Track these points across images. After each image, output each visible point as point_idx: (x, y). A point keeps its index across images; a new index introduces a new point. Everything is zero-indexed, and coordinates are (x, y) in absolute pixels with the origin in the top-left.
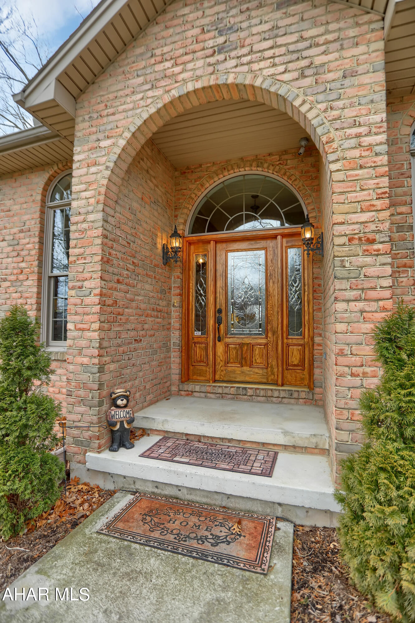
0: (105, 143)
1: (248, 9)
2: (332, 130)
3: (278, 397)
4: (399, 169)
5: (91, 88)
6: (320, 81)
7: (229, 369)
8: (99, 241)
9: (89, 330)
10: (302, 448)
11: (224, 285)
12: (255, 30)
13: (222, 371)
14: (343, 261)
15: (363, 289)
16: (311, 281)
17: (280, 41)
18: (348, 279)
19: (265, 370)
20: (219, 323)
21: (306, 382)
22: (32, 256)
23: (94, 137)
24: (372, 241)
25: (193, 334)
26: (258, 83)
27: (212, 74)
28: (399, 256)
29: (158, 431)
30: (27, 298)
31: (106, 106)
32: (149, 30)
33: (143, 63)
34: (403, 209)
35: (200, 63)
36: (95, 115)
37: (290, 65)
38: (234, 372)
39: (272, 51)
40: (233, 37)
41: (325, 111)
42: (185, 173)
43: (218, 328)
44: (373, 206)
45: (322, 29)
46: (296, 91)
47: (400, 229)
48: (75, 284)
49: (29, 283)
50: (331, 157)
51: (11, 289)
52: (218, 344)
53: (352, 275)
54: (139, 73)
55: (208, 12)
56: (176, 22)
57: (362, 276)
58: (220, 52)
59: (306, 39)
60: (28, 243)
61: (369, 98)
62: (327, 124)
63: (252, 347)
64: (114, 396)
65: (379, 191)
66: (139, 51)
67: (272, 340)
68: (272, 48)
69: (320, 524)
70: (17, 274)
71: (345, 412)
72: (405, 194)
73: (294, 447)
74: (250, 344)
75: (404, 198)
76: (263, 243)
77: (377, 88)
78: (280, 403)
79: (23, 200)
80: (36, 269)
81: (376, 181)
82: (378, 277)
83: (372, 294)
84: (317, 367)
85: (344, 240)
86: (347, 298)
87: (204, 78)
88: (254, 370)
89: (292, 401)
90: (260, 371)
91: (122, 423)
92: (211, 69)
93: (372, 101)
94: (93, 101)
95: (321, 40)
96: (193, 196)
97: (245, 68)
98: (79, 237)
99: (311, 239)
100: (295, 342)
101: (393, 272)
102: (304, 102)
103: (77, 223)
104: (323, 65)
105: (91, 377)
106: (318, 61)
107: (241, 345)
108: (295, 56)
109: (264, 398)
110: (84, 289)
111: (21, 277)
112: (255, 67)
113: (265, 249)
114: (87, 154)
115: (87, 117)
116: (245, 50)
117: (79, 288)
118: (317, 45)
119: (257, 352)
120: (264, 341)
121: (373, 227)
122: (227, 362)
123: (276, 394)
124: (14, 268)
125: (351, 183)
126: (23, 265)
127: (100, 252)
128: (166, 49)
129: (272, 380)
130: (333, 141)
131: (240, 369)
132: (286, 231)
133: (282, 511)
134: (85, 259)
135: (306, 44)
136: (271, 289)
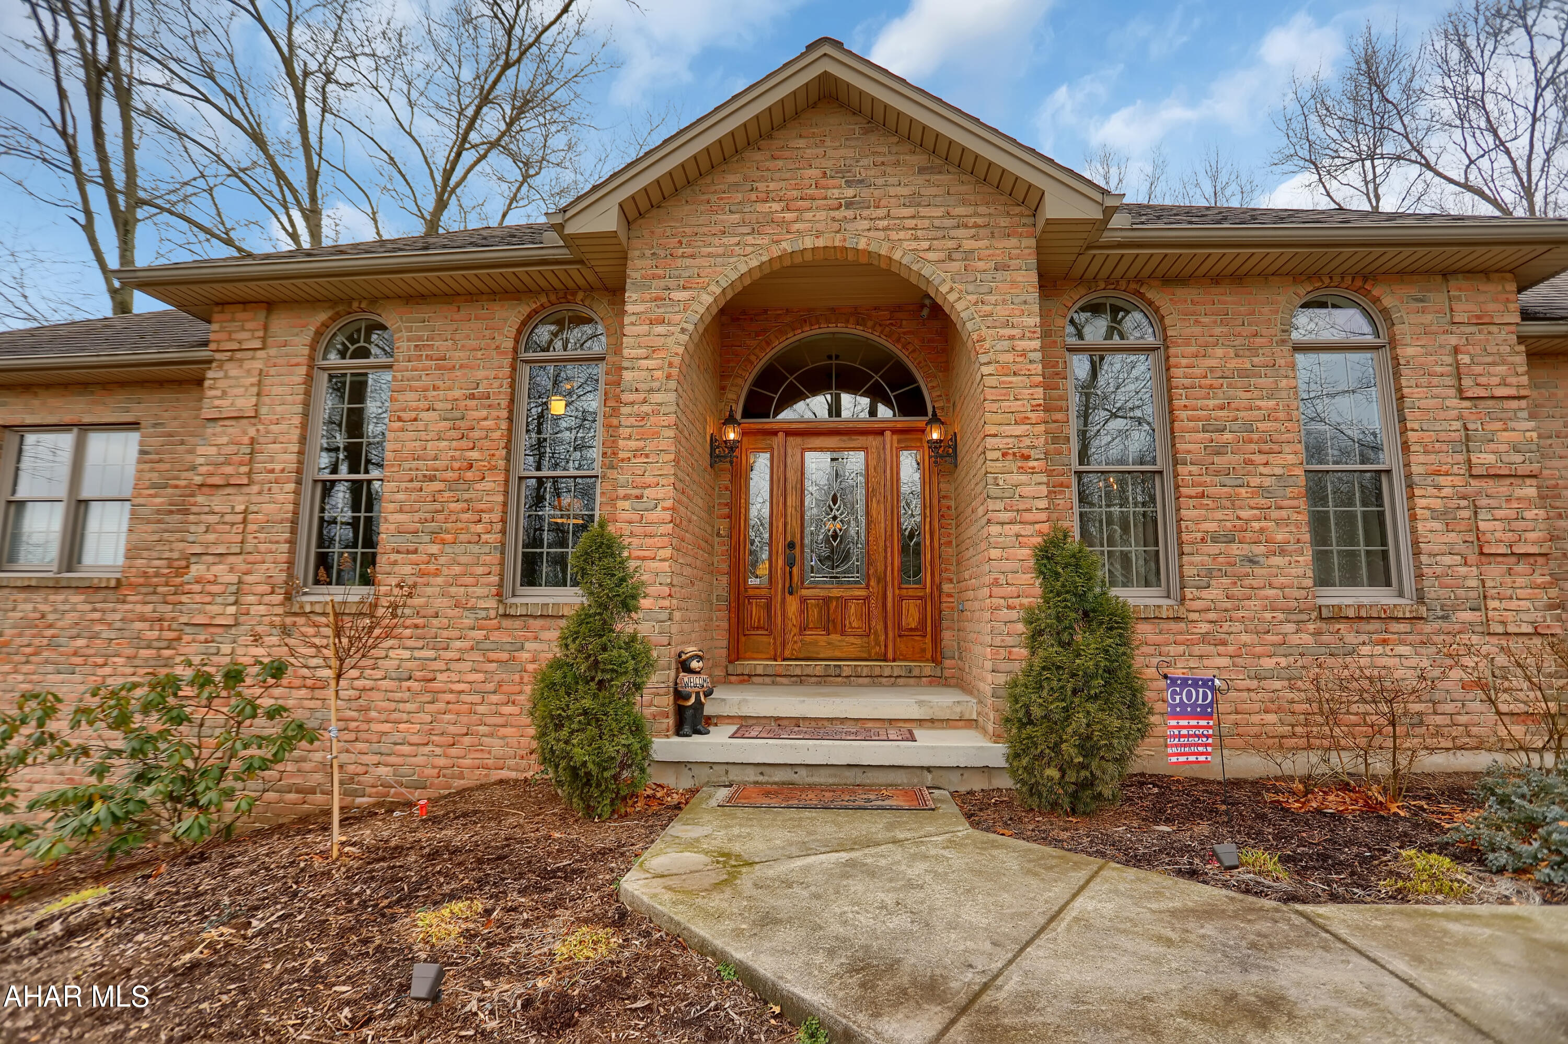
0: (678, 295)
1: (883, 164)
2: (983, 327)
3: (891, 676)
4: (1053, 367)
5: (655, 211)
6: (969, 268)
7: (808, 639)
8: (671, 433)
9: (654, 558)
10: (942, 721)
11: (799, 504)
12: (892, 191)
13: (795, 642)
14: (996, 478)
15: (1018, 511)
16: (935, 502)
17: (924, 211)
18: (1002, 498)
19: (865, 639)
20: (791, 565)
21: (929, 655)
22: (493, 440)
23: (662, 283)
24: (1027, 458)
25: (745, 582)
26: (897, 256)
27: (838, 231)
28: (1055, 473)
29: (730, 718)
30: (482, 511)
31: (680, 242)
32: (747, 154)
33: (739, 196)
34: (1059, 416)
35: (821, 215)
36: (662, 253)
37: (935, 242)
38: (815, 644)
39: (914, 222)
40: (865, 193)
41: (976, 304)
42: (738, 319)
43: (791, 573)
44: (1028, 418)
45: (970, 210)
46: (943, 275)
47: (1055, 440)
48: (629, 492)
49: (487, 485)
50: (983, 359)
51: (446, 494)
52: (789, 598)
53: (1006, 495)
54: (733, 208)
55: (830, 153)
56: (787, 154)
57: (1017, 496)
58: (847, 208)
59: (953, 217)
60: (486, 419)
61: (1023, 298)
62: (978, 319)
63: (844, 602)
64: (684, 657)
65: (1034, 402)
66: (731, 178)
67: (876, 590)
68: (913, 217)
69: (977, 787)
70: (460, 469)
71: (1002, 650)
72: (1061, 398)
73: (932, 721)
74: (842, 597)
75: (1059, 403)
76: (861, 440)
77: (1031, 289)
78: (893, 685)
79: (473, 343)
80: (502, 463)
81: (1030, 391)
82: (1034, 498)
83: (1028, 516)
84: (947, 629)
85: (998, 454)
86: (1001, 520)
87: (826, 235)
88: (847, 639)
89: (912, 681)
90: (858, 641)
91: (698, 694)
92: (836, 226)
93: (1025, 302)
94: (659, 231)
95: (971, 221)
96: (753, 358)
97: (881, 234)
98: (636, 424)
99: (939, 441)
100: (911, 593)
101: (1049, 492)
102: (952, 289)
103: (632, 403)
104: (972, 251)
105: (657, 627)
106: (968, 245)
107: (827, 600)
108: (940, 234)
109: (867, 680)
110: (645, 499)
111: (469, 475)
112: (894, 235)
113: (864, 449)
114: (649, 305)
115: (648, 253)
116: (881, 212)
117: (637, 497)
118: (966, 226)
119: (853, 610)
120: (863, 593)
121: (1027, 442)
122: (803, 628)
123: (887, 672)
124: (453, 458)
125: (1004, 391)
126: (474, 455)
127: (673, 448)
128: (772, 186)
129: (876, 653)
130: (984, 340)
131: (825, 638)
132: (899, 425)
133: (933, 779)
134: (647, 456)
135: (953, 222)
136: (874, 513)
